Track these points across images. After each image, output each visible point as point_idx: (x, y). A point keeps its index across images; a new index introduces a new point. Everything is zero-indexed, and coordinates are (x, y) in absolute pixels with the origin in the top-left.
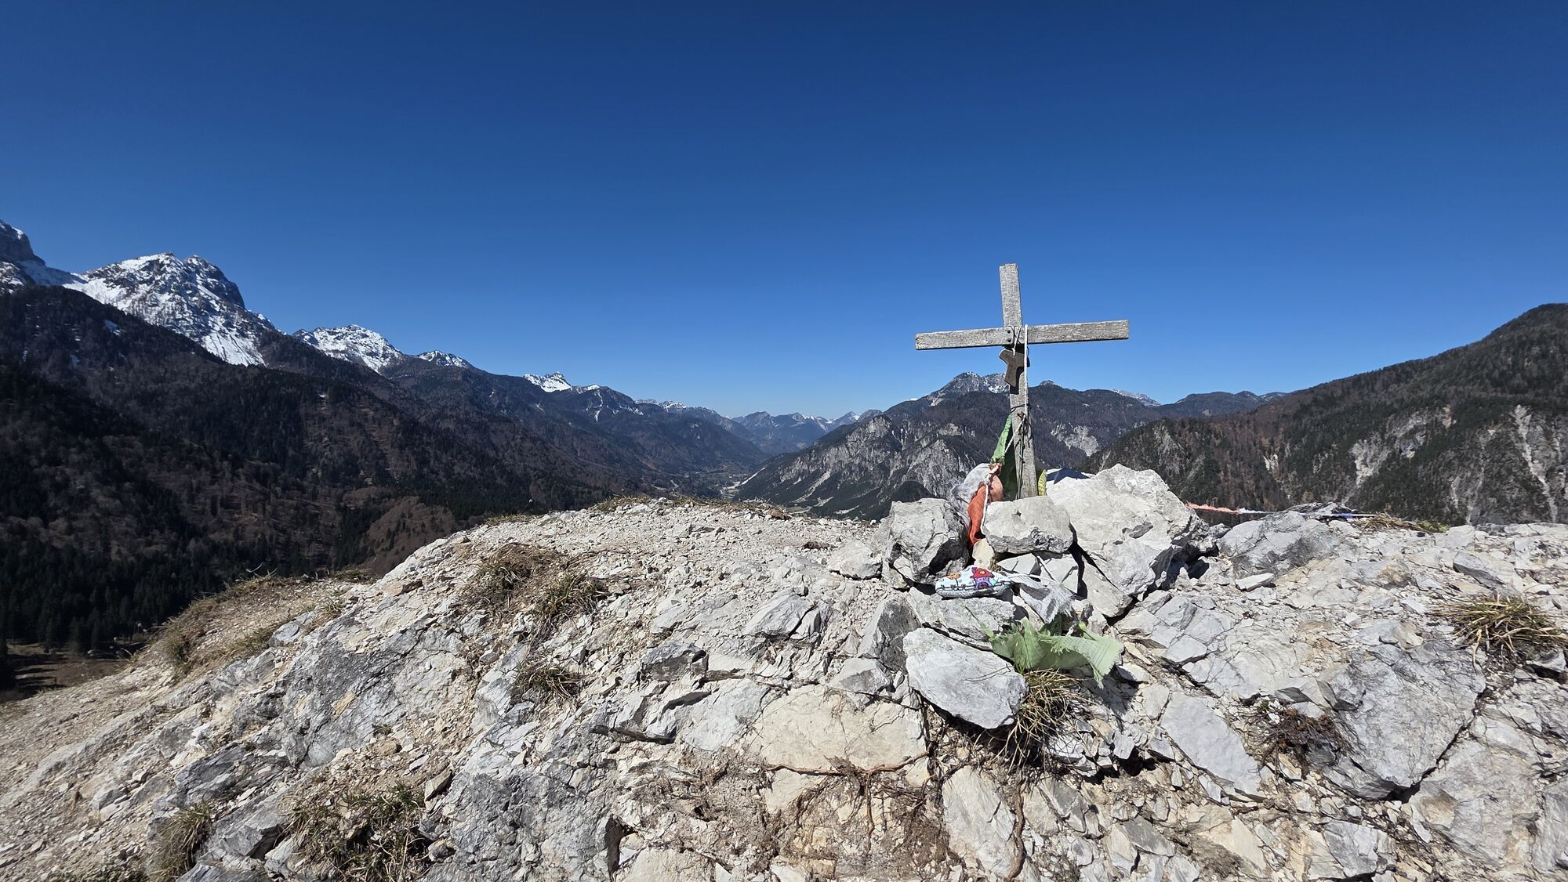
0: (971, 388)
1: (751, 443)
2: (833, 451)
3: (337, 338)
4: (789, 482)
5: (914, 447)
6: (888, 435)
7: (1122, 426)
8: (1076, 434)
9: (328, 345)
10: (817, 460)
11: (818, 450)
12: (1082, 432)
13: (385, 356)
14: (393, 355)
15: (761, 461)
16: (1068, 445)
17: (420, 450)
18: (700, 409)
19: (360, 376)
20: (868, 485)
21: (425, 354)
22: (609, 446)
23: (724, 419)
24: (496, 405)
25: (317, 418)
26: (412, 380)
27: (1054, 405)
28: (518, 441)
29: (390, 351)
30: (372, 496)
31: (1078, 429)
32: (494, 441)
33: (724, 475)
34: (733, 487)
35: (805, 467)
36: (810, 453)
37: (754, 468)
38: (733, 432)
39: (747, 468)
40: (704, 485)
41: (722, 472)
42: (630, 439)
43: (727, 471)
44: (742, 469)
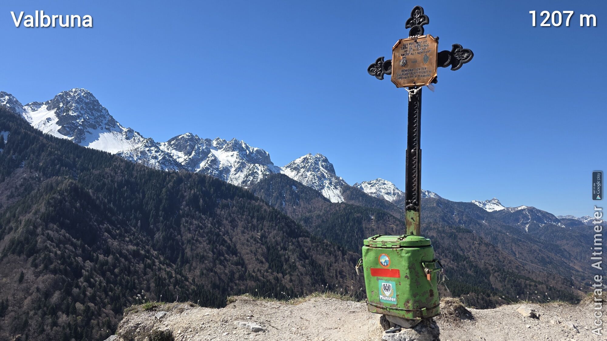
14: (398, 193)
22: (540, 250)
32: (461, 244)
42: (557, 246)
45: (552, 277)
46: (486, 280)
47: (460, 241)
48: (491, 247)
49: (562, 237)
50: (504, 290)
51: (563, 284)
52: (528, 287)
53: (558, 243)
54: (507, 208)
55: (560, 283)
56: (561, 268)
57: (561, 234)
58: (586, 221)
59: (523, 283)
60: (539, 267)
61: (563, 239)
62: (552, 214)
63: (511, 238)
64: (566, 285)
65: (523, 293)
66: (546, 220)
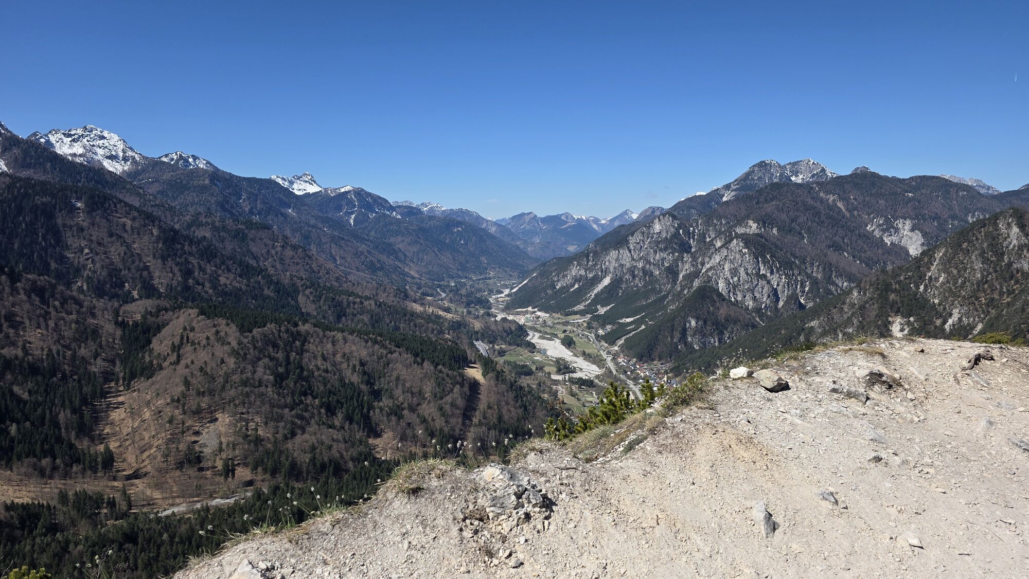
0: (770, 178)
1: (518, 247)
2: (613, 254)
3: (74, 140)
4: (565, 289)
5: (706, 248)
6: (676, 235)
7: (954, 217)
8: (897, 230)
9: (64, 148)
10: (596, 265)
11: (596, 254)
12: (905, 227)
13: (125, 159)
14: (134, 158)
15: (531, 267)
16: (887, 241)
17: (183, 260)
18: (461, 210)
19: (107, 182)
20: (654, 290)
21: (166, 156)
22: (369, 252)
23: (487, 221)
24: (247, 209)
25: (75, 228)
26: (156, 185)
27: (871, 195)
28: (279, 249)
29: (130, 153)
30: (149, 309)
31: (899, 223)
32: (254, 249)
33: (491, 281)
34: (503, 295)
35: (583, 272)
36: (588, 256)
37: (523, 275)
38: (498, 235)
39: (516, 274)
40: (472, 293)
41: (490, 278)
42: (390, 245)
43: (494, 278)
44: (511, 276)
45: (382, 288)
46: (293, 303)
47: (251, 243)
48: (300, 250)
49: (397, 231)
50: (318, 313)
51: (395, 296)
52: (351, 305)
53: (391, 240)
54: (326, 190)
55: (392, 295)
56: (394, 276)
57: (395, 227)
58: (426, 209)
59: (345, 301)
60: (367, 276)
61: (397, 235)
62: (385, 199)
63: (329, 236)
64: (399, 298)
65: (345, 315)
66: (378, 207)
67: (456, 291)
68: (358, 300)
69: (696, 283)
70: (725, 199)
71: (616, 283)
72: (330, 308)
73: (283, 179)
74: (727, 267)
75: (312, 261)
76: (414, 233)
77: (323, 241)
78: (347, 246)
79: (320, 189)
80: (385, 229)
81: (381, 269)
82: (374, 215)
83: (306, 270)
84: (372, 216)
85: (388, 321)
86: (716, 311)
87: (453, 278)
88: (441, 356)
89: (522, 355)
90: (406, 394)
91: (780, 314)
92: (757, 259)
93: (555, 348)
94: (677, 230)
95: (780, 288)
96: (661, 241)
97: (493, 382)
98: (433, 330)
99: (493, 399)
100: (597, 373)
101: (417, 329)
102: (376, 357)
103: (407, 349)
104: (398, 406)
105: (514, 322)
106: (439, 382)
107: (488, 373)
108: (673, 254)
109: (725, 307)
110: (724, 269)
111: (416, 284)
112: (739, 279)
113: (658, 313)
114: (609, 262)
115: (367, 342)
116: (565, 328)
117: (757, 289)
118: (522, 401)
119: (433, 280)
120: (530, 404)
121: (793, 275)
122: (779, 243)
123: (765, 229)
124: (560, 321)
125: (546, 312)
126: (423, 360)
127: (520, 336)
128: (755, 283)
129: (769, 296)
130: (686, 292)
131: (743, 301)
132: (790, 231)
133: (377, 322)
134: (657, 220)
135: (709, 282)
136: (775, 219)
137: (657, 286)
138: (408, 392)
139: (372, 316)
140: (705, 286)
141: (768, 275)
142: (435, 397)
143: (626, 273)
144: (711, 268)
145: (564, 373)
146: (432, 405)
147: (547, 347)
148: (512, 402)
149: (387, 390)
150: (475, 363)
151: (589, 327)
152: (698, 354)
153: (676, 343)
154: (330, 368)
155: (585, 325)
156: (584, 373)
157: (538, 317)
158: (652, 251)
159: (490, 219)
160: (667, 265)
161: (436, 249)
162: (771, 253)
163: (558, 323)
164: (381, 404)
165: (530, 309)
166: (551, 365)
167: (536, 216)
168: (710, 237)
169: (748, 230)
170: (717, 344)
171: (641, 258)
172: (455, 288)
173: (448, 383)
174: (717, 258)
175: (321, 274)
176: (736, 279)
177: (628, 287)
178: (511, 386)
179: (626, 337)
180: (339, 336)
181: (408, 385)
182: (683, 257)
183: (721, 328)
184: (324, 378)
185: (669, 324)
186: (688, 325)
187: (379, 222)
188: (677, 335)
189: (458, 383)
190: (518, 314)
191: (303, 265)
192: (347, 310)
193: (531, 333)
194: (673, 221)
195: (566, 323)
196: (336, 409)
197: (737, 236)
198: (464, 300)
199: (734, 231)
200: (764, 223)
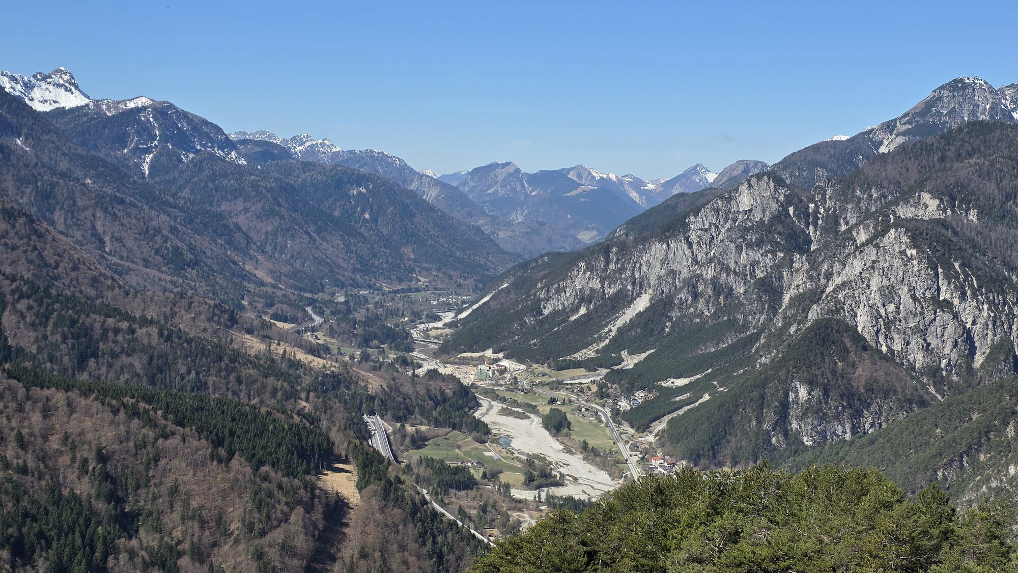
0: (973, 113)
1: (478, 230)
2: (657, 249)
4: (560, 316)
5: (838, 243)
6: (781, 217)
10: (622, 270)
11: (624, 248)
15: (501, 270)
18: (369, 154)
20: (732, 325)
22: (173, 229)
23: (421, 176)
33: (419, 297)
34: (439, 324)
35: (596, 284)
36: (607, 252)
37: (484, 284)
38: (441, 206)
39: (470, 282)
40: (378, 317)
41: (418, 290)
42: (219, 216)
43: (427, 289)
44: (459, 285)
45: (185, 302)
48: (21, 220)
49: (236, 190)
51: (209, 320)
52: (110, 334)
53: (223, 208)
54: (97, 103)
55: (203, 317)
56: (220, 280)
57: (232, 181)
58: (300, 148)
59: (97, 325)
60: (164, 276)
61: (236, 198)
62: (216, 126)
63: (93, 195)
64: (219, 323)
65: (95, 355)
66: (200, 141)
67: (344, 313)
68: (125, 325)
69: (815, 313)
70: (883, 150)
71: (661, 307)
72: (65, 338)
73: (13, 79)
74: (875, 282)
75: (45, 243)
76: (269, 196)
77: (80, 203)
78: (129, 215)
79: (86, 101)
80: (210, 185)
81: (194, 264)
82: (191, 156)
83: (30, 262)
84: (187, 158)
85: (183, 370)
86: (850, 370)
87: (342, 286)
88: (272, 446)
89: (459, 447)
90: (190, 523)
91: (976, 381)
92: (935, 269)
93: (530, 434)
94: (784, 207)
95: (977, 329)
96: (752, 228)
97: (375, 504)
98: (275, 391)
99: (373, 538)
100: (606, 489)
101: (243, 387)
102: (132, 444)
103: (200, 431)
104: (171, 548)
105: (452, 378)
106: (261, 501)
107: (368, 483)
108: (774, 253)
109: (868, 362)
110: (868, 287)
111: (266, 295)
112: (898, 308)
113: (737, 370)
114: (649, 264)
115: (115, 412)
116: (554, 394)
117: (932, 328)
118: (434, 542)
119: (301, 290)
120: (451, 550)
121: (1005, 303)
122: (979, 239)
123: (953, 211)
124: (546, 379)
125: (521, 361)
126: (231, 455)
127: (460, 408)
128: (929, 316)
129: (955, 345)
130: (792, 330)
131: (904, 353)
132: (1003, 217)
133: (160, 370)
134: (746, 186)
135: (838, 311)
136: (973, 193)
137: (740, 317)
138: (193, 518)
139: (151, 358)
140: (829, 320)
141: (956, 301)
142: (251, 530)
143: (681, 288)
144: (844, 284)
145: (539, 487)
146: (241, 547)
147: (513, 433)
148: (413, 546)
149: (150, 514)
150: (346, 461)
151: (602, 394)
152: (808, 456)
153: (768, 433)
154: (31, 464)
155: (594, 388)
156: (581, 488)
157: (503, 371)
158: (732, 246)
159: (429, 173)
160: (760, 274)
161: (311, 229)
162: (963, 258)
163: (542, 384)
164: (134, 542)
165: (489, 353)
166: (515, 469)
167: (518, 170)
168: (847, 223)
169: (921, 213)
170: (848, 437)
171: (711, 260)
172: (343, 308)
173: (279, 502)
174: (856, 266)
175: (61, 269)
176: (891, 308)
177: (684, 316)
178: (414, 513)
179: (670, 416)
180: (59, 398)
181: (194, 504)
182: (792, 261)
183: (857, 403)
184: (17, 486)
185: (755, 394)
186: (792, 396)
187: (201, 170)
188: (770, 417)
189: (300, 503)
190: (465, 362)
191: (25, 252)
192: (101, 344)
193: (485, 402)
194: (776, 190)
195: (558, 385)
196: (34, 551)
197: (900, 223)
198: (359, 330)
199: (894, 213)
200: (953, 199)
